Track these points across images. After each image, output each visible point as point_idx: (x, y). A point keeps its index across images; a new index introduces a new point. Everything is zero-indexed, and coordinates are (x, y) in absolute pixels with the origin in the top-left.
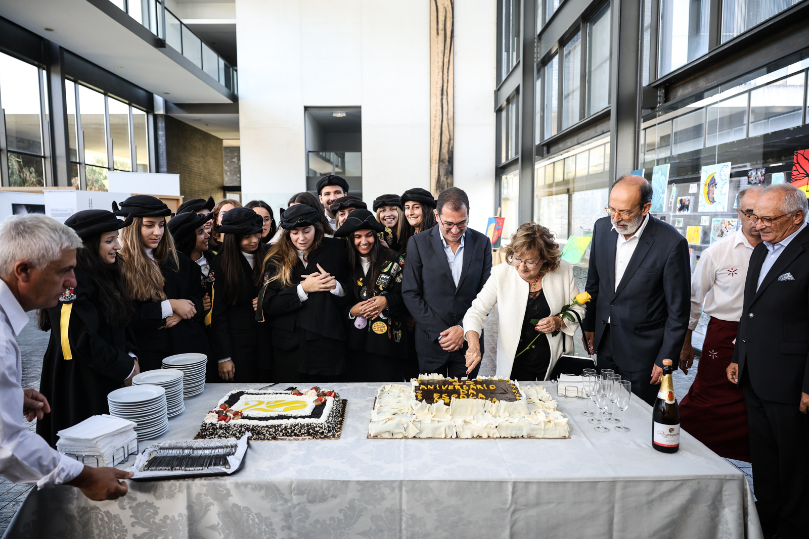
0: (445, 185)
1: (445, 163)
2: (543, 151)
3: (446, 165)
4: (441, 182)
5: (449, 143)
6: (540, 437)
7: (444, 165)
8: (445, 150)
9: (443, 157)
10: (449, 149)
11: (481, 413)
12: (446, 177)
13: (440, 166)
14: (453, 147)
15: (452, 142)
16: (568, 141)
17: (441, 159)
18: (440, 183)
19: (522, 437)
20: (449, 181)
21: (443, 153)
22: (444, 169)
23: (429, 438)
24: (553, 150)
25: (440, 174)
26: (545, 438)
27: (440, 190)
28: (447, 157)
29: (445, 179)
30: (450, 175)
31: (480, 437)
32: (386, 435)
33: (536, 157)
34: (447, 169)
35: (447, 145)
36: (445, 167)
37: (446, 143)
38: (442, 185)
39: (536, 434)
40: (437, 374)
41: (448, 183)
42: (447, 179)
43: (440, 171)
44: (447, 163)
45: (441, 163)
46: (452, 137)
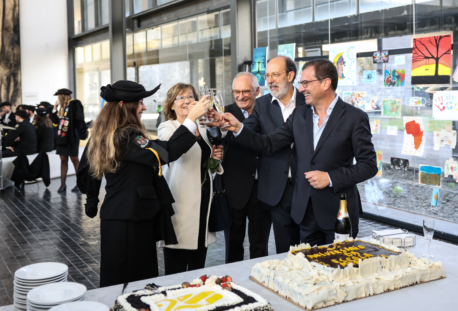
0: (10, 56)
1: (9, 32)
2: (134, 24)
3: (11, 34)
4: (6, 52)
5: (14, 10)
6: (427, 280)
7: (8, 33)
8: (9, 17)
9: (8, 25)
10: (14, 16)
11: (379, 269)
12: (11, 47)
13: (4, 35)
14: (18, 14)
15: (17, 8)
16: (163, 15)
17: (5, 27)
18: (4, 53)
19: (416, 283)
20: (15, 51)
21: (7, 20)
22: (9, 38)
23: (354, 300)
24: (144, 23)
25: (5, 44)
26: (431, 281)
27: (5, 62)
28: (12, 25)
29: (10, 50)
30: (16, 45)
31: (389, 290)
32: (320, 305)
33: (127, 29)
34: (12, 38)
35: (11, 12)
36: (10, 36)
37: (11, 9)
38: (7, 56)
39: (424, 279)
41: (14, 54)
42: (13, 49)
43: (5, 41)
44: (12, 32)
45: (5, 31)
46: (17, 3)
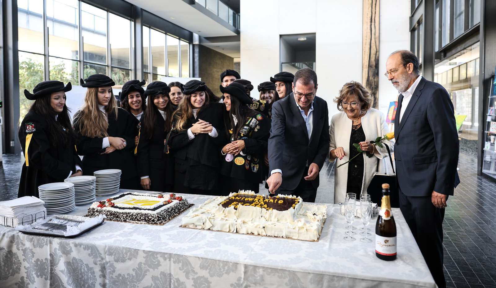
0: (373, 82)
1: (372, 68)
2: (441, 56)
3: (373, 69)
4: (370, 80)
5: (376, 54)
6: (296, 238)
7: (372, 69)
8: (373, 59)
9: (372, 64)
10: (376, 58)
11: (258, 217)
12: (373, 77)
13: (369, 70)
14: (378, 57)
15: (378, 53)
16: (458, 47)
17: (370, 65)
18: (369, 81)
19: (282, 237)
20: (376, 80)
21: (372, 61)
22: (372, 72)
23: (218, 231)
24: (448, 55)
25: (369, 75)
26: (299, 240)
27: (369, 86)
28: (374, 64)
29: (373, 79)
30: (377, 76)
31: (253, 234)
32: (191, 226)
33: (436, 60)
34: (374, 72)
35: (374, 56)
36: (373, 71)
37: (374, 54)
38: (370, 83)
39: (293, 236)
40: (251, 191)
41: (375, 81)
42: (374, 78)
43: (370, 73)
44: (374, 68)
45: (370, 68)
46: (378, 50)
